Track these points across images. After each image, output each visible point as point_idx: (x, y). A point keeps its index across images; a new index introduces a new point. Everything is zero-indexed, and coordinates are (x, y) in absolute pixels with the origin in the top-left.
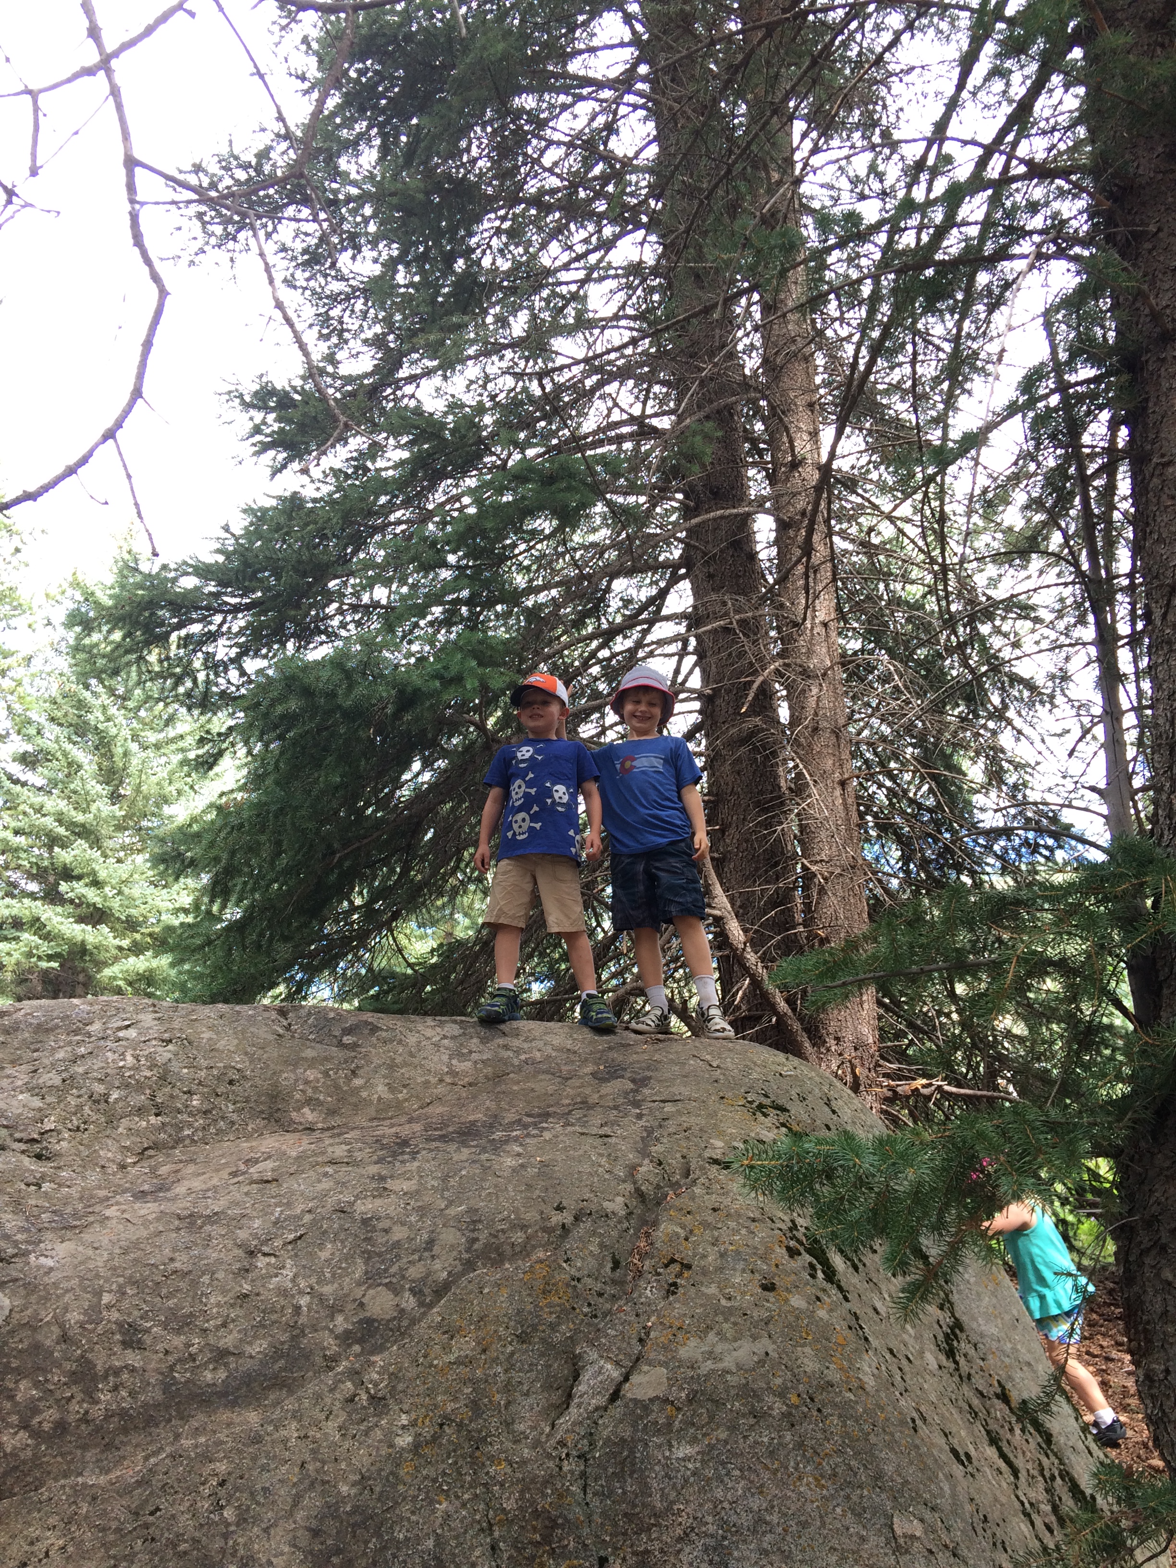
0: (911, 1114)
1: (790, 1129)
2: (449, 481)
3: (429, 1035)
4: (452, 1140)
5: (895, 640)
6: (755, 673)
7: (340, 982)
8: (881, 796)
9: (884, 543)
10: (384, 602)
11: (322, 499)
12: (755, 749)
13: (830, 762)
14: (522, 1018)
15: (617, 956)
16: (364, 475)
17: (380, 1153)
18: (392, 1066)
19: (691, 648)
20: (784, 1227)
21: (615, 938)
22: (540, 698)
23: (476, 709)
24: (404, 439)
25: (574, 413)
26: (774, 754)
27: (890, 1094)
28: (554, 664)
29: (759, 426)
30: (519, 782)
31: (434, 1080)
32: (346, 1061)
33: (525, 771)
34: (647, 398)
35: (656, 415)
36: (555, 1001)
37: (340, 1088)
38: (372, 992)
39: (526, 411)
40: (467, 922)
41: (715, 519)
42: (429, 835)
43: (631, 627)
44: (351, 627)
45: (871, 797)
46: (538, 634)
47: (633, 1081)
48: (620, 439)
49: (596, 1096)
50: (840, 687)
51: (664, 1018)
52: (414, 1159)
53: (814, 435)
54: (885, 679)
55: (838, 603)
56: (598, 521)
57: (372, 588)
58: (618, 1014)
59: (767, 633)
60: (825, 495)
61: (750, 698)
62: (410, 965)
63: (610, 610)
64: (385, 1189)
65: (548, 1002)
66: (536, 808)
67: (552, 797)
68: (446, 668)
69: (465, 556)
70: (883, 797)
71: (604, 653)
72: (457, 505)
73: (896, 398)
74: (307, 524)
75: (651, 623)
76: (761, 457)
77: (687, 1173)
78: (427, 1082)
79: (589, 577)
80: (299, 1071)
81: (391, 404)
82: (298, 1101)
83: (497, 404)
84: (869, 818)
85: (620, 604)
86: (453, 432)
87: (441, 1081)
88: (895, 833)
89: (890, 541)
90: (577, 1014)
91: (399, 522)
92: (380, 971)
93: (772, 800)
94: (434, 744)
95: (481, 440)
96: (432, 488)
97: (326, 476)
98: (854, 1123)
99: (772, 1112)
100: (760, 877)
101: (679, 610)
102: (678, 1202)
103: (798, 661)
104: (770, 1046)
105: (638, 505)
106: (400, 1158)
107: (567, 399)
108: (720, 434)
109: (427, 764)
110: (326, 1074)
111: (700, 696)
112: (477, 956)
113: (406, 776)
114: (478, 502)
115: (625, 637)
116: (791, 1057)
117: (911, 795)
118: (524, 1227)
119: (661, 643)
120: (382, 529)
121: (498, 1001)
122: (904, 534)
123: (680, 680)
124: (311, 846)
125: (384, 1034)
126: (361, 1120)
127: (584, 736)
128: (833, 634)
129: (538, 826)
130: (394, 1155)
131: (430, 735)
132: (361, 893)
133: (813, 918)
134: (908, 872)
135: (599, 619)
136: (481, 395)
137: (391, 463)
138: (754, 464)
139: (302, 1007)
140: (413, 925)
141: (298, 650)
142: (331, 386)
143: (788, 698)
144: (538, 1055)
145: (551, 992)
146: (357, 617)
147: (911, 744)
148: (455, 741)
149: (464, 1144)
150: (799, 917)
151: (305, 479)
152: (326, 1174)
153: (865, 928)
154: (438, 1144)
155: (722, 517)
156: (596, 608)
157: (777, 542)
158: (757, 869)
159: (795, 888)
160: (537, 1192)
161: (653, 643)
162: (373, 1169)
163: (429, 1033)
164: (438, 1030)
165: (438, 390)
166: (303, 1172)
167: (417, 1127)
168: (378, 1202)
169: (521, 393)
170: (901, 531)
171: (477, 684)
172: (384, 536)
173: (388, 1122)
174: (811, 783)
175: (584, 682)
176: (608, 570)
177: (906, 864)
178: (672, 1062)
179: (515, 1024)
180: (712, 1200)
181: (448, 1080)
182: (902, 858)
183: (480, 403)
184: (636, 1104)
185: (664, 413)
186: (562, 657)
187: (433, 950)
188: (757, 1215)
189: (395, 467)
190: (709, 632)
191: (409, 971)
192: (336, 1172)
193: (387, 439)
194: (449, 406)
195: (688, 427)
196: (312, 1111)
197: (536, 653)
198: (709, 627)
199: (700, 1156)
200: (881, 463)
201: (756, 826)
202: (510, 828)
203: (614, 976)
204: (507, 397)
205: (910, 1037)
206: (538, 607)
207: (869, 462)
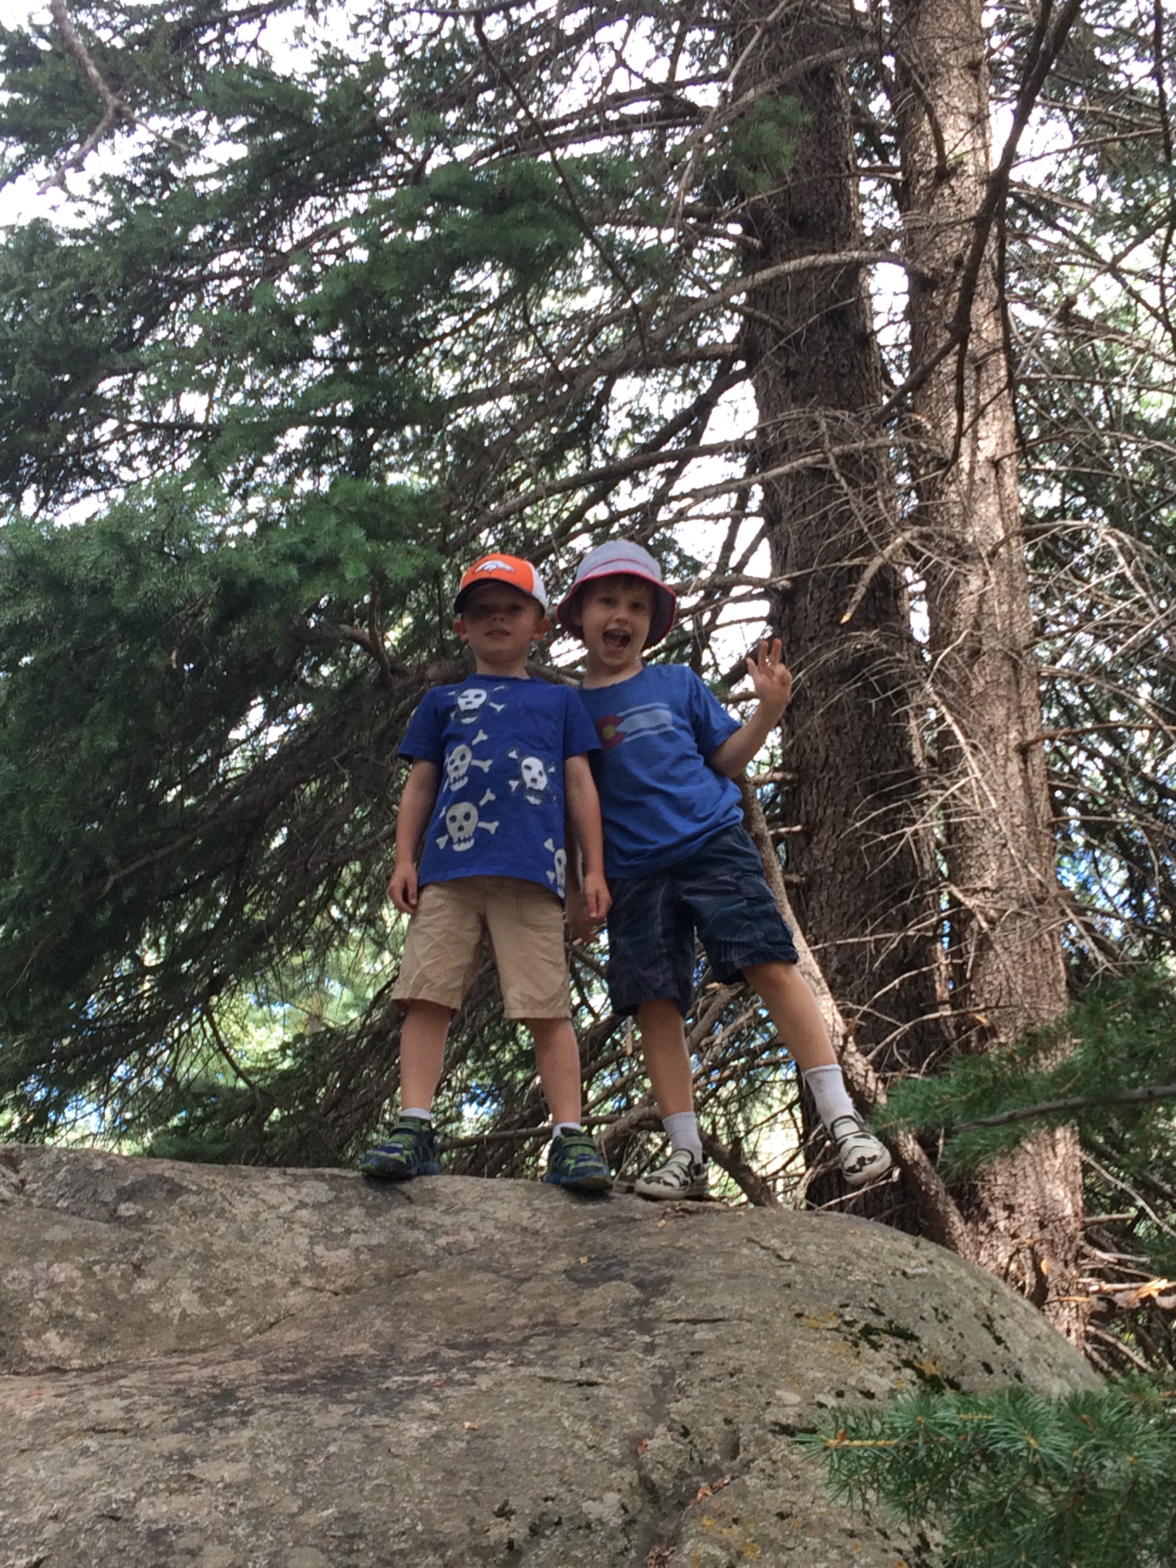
0: (1140, 1342)
1: (920, 1374)
2: (319, 201)
3: (274, 1201)
4: (313, 1390)
5: (1121, 491)
6: (868, 551)
7: (116, 1104)
8: (1093, 771)
9: (1103, 317)
10: (200, 418)
11: (87, 231)
12: (867, 689)
13: (1002, 712)
14: (443, 1170)
15: (618, 1058)
16: (165, 187)
17: (182, 1413)
18: (207, 1258)
19: (753, 505)
20: (906, 1546)
21: (612, 1025)
22: (504, 600)
23: (366, 614)
24: (239, 123)
25: (546, 75)
26: (902, 697)
27: (1101, 1306)
28: (507, 530)
29: (879, 104)
30: (461, 748)
31: (281, 1282)
32: (124, 1249)
33: (473, 730)
34: (678, 49)
35: (694, 81)
36: (502, 1140)
37: (114, 1297)
38: (175, 1122)
39: (461, 73)
40: (347, 995)
41: (797, 273)
42: (278, 841)
43: (646, 466)
44: (141, 463)
45: (1076, 774)
46: (478, 480)
47: (640, 1284)
48: (626, 126)
49: (573, 1311)
50: (1020, 576)
51: (696, 1170)
52: (244, 1423)
53: (979, 120)
54: (1103, 563)
55: (1018, 425)
56: (588, 274)
57: (177, 397)
58: (616, 1162)
59: (891, 479)
60: (995, 230)
61: (858, 597)
62: (240, 1074)
63: (609, 434)
64: (191, 1477)
65: (490, 1141)
66: (489, 796)
67: (519, 776)
68: (309, 542)
69: (345, 340)
70: (1097, 774)
71: (599, 512)
72: (334, 243)
73: (1128, 52)
74: (59, 278)
75: (683, 458)
76: (884, 159)
77: (733, 1450)
78: (270, 1285)
79: (570, 375)
80: (38, 1265)
81: (214, 60)
82: (36, 1319)
83: (406, 62)
84: (1072, 811)
85: (627, 423)
86: (325, 110)
87: (295, 1283)
88: (1118, 839)
89: (1115, 313)
90: (543, 1162)
91: (226, 274)
92: (189, 1083)
93: (897, 778)
94: (289, 677)
95: (376, 127)
96: (287, 212)
97: (96, 189)
98: (1035, 1360)
99: (888, 1341)
100: (874, 918)
101: (733, 435)
102: (716, 1503)
103: (945, 530)
104: (888, 1222)
105: (660, 247)
106: (219, 1422)
107: (533, 51)
108: (808, 118)
109: (273, 714)
110: (87, 1270)
111: (769, 591)
112: (363, 1057)
113: (237, 734)
114: (371, 241)
115: (636, 483)
116: (924, 1242)
117: (1147, 769)
118: (439, 1547)
119: (698, 495)
120: (198, 285)
121: (401, 1141)
122: (1139, 299)
123: (734, 561)
124: (64, 861)
125: (193, 1200)
126: (150, 1354)
127: (560, 663)
128: (1009, 481)
129: (492, 827)
130: (208, 1417)
131: (280, 662)
132: (155, 944)
133: (967, 991)
134: (1139, 909)
135: (588, 451)
136: (378, 42)
137: (213, 168)
138: (871, 173)
139: (44, 1150)
140: (250, 999)
141: (43, 504)
142: (106, 25)
143: (927, 595)
144: (469, 1237)
145: (501, 1121)
146: (152, 444)
147: (1149, 679)
148: (325, 670)
149: (335, 1397)
150: (943, 990)
151: (55, 194)
152: (84, 1451)
153: (1061, 1008)
154: (287, 1397)
155: (812, 269)
156: (584, 431)
157: (910, 313)
158: (868, 904)
159: (938, 938)
160: (464, 1485)
161: (683, 496)
162: (171, 1442)
163: (274, 1197)
164: (292, 1192)
165: (300, 31)
166: (43, 1446)
167: (251, 1367)
168: (179, 1501)
169: (451, 39)
170: (1135, 295)
171: (364, 570)
172: (200, 300)
173: (198, 1358)
174: (967, 750)
175: (562, 564)
176: (604, 364)
177: (1137, 893)
178: (709, 1250)
179: (429, 1182)
180: (779, 1499)
181: (308, 1281)
182: (1130, 883)
183: (377, 58)
184: (645, 1327)
185: (707, 79)
186: (522, 519)
187: (284, 1047)
188: (858, 1524)
189: (221, 174)
190: (788, 475)
191: (241, 1084)
192: (103, 1447)
193: (206, 121)
194: (319, 62)
195: (751, 105)
196: (62, 1337)
197: (477, 512)
198: (785, 469)
199: (757, 1419)
200: (1101, 171)
201: (868, 825)
202: (443, 830)
203: (608, 1094)
204: (423, 49)
205: (1140, 1203)
206: (479, 429)
207: (1080, 168)
